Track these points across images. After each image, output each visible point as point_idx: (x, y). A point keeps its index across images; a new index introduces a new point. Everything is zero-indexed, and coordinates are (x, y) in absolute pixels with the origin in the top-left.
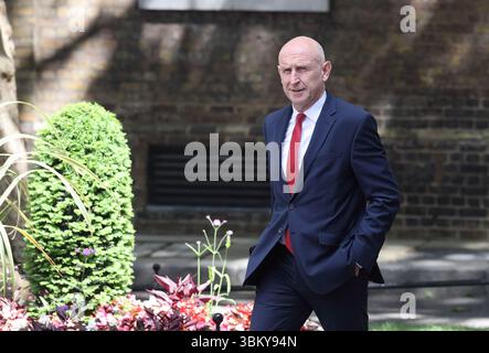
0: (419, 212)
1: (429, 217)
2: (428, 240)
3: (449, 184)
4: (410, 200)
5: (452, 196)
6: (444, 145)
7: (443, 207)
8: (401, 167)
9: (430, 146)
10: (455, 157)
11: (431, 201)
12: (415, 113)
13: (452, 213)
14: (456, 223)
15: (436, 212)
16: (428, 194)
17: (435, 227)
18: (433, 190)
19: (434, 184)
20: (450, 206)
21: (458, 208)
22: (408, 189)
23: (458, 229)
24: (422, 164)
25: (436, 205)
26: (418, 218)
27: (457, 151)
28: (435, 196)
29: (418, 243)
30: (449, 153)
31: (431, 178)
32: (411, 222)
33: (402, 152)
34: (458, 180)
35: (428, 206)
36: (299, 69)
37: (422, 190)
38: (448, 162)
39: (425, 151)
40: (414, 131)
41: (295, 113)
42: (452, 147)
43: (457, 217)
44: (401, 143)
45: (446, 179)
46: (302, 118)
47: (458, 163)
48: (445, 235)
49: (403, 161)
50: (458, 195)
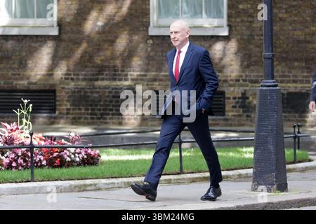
0: (95, 114)
1: (100, 116)
2: (99, 125)
3: (108, 103)
4: (92, 110)
5: (109, 108)
6: (105, 88)
7: (105, 112)
8: (88, 97)
9: (100, 88)
10: (110, 92)
11: (100, 110)
12: (93, 75)
13: (108, 114)
14: (110, 119)
15: (102, 114)
16: (99, 107)
17: (102, 120)
18: (101, 105)
19: (101, 103)
20: (108, 112)
21: (111, 112)
22: (91, 105)
23: (111, 121)
24: (96, 95)
25: (102, 112)
26: (95, 117)
27: (110, 90)
28: (102, 108)
29: (95, 127)
30: (107, 90)
31: (100, 101)
32: (92, 118)
33: (88, 90)
34: (111, 101)
35: (99, 112)
36: (176, 32)
37: (96, 105)
38: (107, 94)
39: (98, 90)
40: (93, 82)
41: (178, 50)
42: (108, 88)
43: (111, 116)
44: (88, 87)
45: (106, 101)
46: (180, 52)
47: (111, 95)
48: (106, 123)
49: (89, 94)
50: (111, 107)
